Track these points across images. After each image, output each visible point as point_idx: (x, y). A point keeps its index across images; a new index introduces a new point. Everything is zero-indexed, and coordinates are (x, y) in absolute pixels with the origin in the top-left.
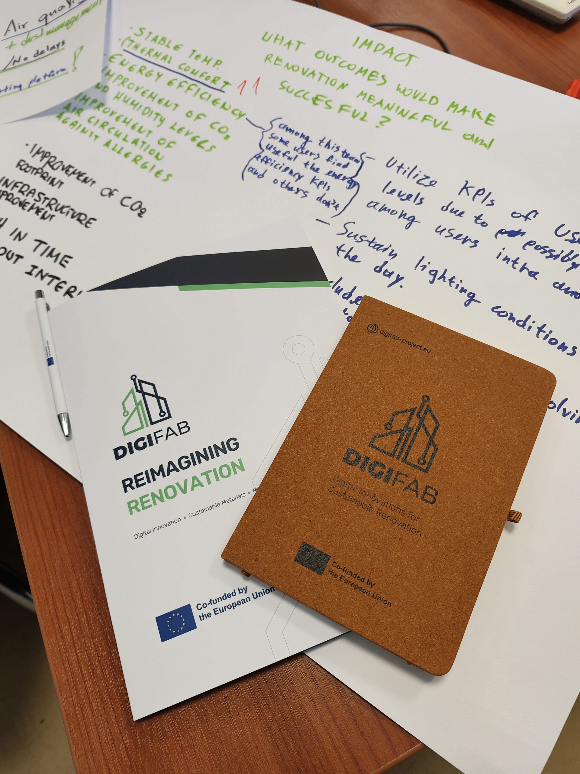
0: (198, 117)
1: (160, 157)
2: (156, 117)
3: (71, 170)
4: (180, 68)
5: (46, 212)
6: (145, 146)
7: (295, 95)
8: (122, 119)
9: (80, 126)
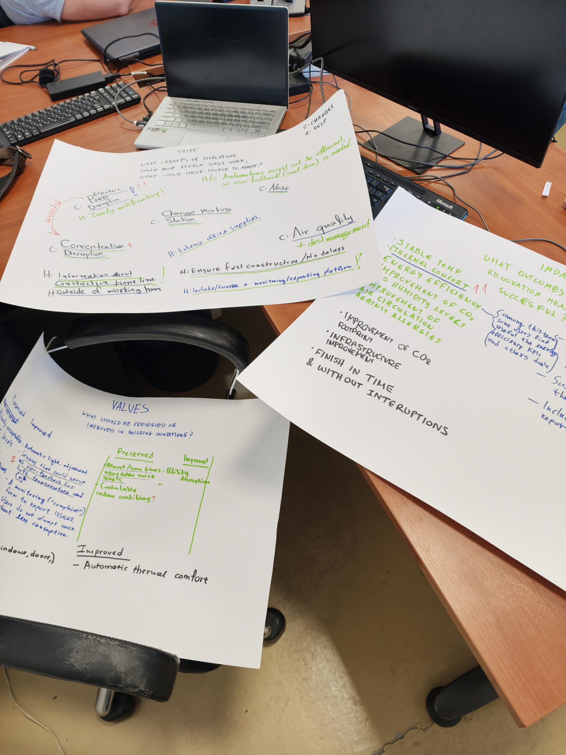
0: (451, 305)
1: (431, 327)
2: (423, 302)
3: (375, 331)
4: (433, 271)
5: (367, 357)
6: (419, 319)
7: (510, 297)
8: (401, 300)
9: (373, 302)
